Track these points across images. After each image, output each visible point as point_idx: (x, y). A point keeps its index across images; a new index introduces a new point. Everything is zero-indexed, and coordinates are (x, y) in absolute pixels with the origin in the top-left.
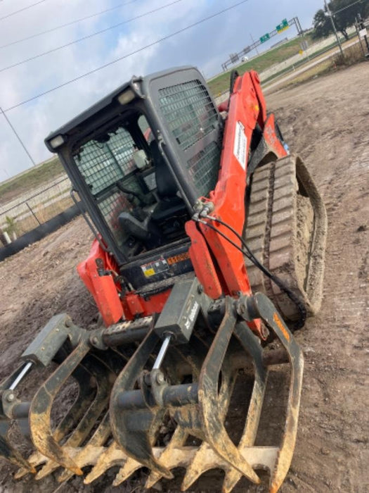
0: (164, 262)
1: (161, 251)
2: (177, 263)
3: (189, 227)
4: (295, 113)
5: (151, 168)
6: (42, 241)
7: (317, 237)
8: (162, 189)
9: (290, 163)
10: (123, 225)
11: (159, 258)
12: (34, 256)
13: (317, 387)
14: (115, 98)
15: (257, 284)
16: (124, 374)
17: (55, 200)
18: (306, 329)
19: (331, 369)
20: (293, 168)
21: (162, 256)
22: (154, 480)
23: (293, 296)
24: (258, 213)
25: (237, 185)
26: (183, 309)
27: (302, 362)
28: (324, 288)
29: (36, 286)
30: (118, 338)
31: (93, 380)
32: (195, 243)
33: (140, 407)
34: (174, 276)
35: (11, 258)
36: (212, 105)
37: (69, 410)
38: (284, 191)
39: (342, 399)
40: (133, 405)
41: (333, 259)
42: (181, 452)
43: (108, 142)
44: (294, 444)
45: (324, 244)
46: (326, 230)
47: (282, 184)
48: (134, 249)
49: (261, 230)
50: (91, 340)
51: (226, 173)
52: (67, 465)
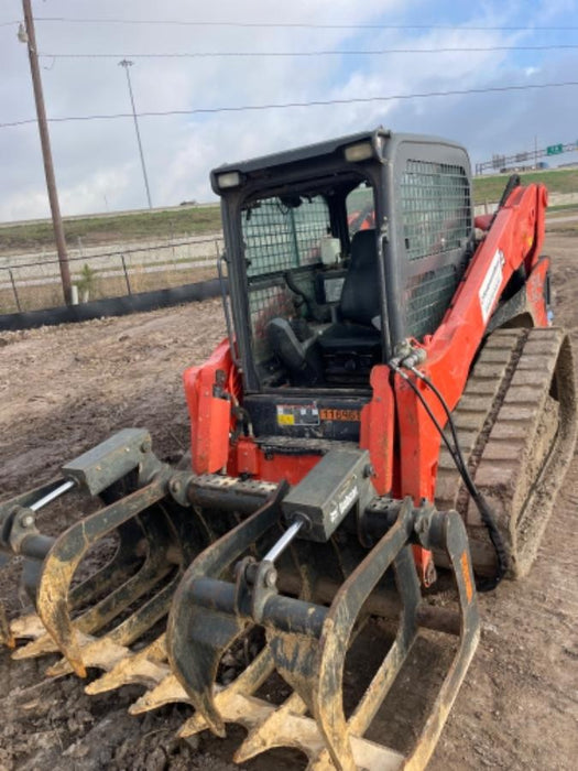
0: (315, 412)
1: (315, 395)
2: (334, 422)
3: (378, 375)
4: (566, 273)
5: (342, 270)
6: (123, 318)
7: (553, 464)
8: (345, 306)
9: (553, 339)
10: (272, 336)
11: (311, 404)
12: (105, 335)
13: (488, 689)
14: (341, 147)
15: (445, 498)
16: (212, 551)
17: (163, 268)
18: (495, 596)
19: (518, 670)
20: (556, 349)
21: (315, 402)
22: (195, 727)
23: (498, 537)
24: (481, 395)
25: (467, 339)
26: (335, 491)
27: (476, 641)
28: (542, 545)
29: (95, 378)
30: (212, 496)
31: (144, 544)
32: (377, 401)
33: (224, 609)
34: (320, 438)
35: (70, 325)
36: (468, 212)
37: (91, 575)
38: (532, 377)
39: (522, 721)
40: (213, 601)
41: (567, 508)
42: (246, 703)
43: (295, 210)
44: (427, 761)
45: (560, 478)
46: (568, 460)
47: (531, 366)
48: (273, 377)
49: (478, 421)
50: (171, 483)
51: (458, 317)
52: (70, 654)
